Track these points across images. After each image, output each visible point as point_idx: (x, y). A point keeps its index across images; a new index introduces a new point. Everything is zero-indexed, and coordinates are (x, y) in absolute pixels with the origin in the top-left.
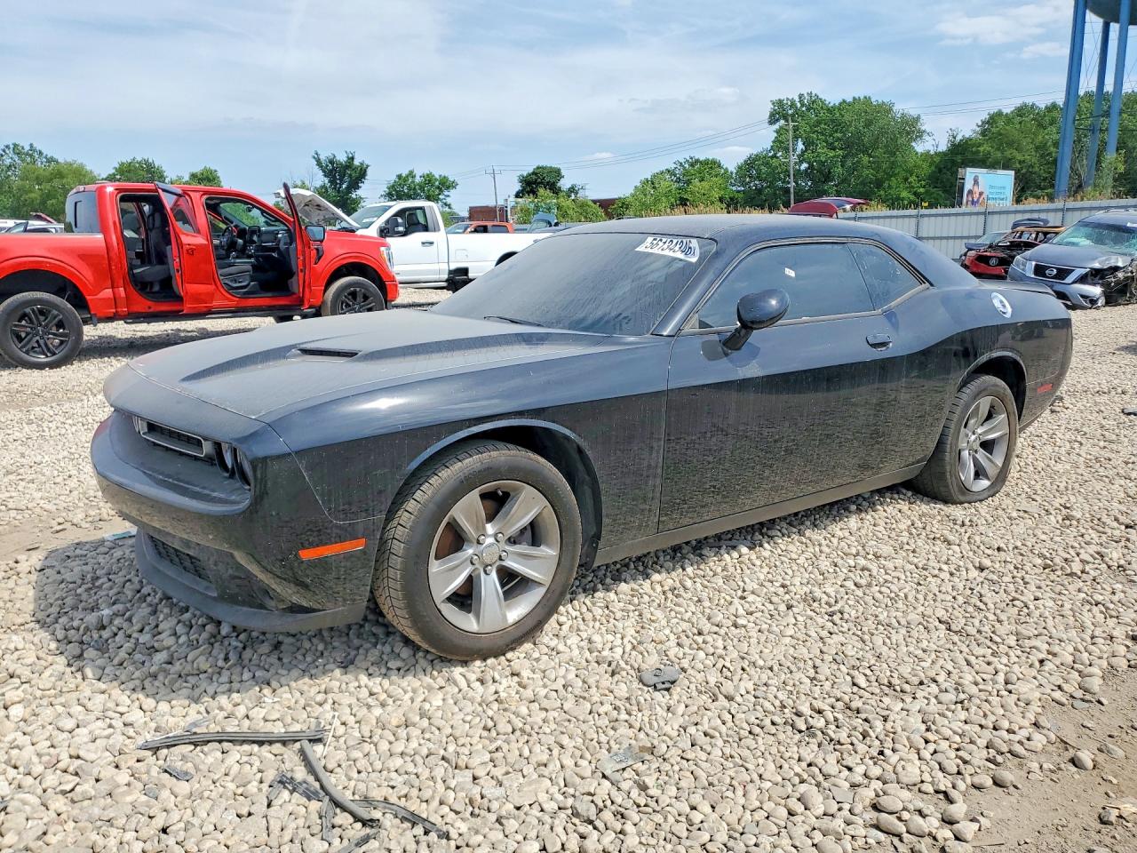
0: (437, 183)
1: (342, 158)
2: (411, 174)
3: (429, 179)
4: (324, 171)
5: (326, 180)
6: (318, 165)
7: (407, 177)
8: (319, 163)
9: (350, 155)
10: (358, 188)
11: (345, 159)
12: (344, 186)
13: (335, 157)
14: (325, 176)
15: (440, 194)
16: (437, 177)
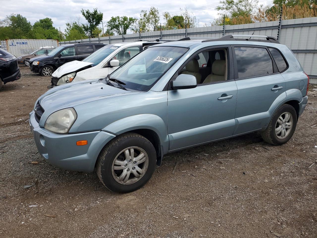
0: (129, 20)
1: (92, 11)
2: (118, 18)
3: (125, 19)
4: (85, 17)
5: (87, 21)
6: (83, 14)
7: (116, 18)
8: (84, 14)
9: (96, 10)
10: (99, 23)
11: (94, 12)
12: (94, 23)
13: (89, 11)
14: (87, 19)
15: (129, 25)
16: (129, 18)
